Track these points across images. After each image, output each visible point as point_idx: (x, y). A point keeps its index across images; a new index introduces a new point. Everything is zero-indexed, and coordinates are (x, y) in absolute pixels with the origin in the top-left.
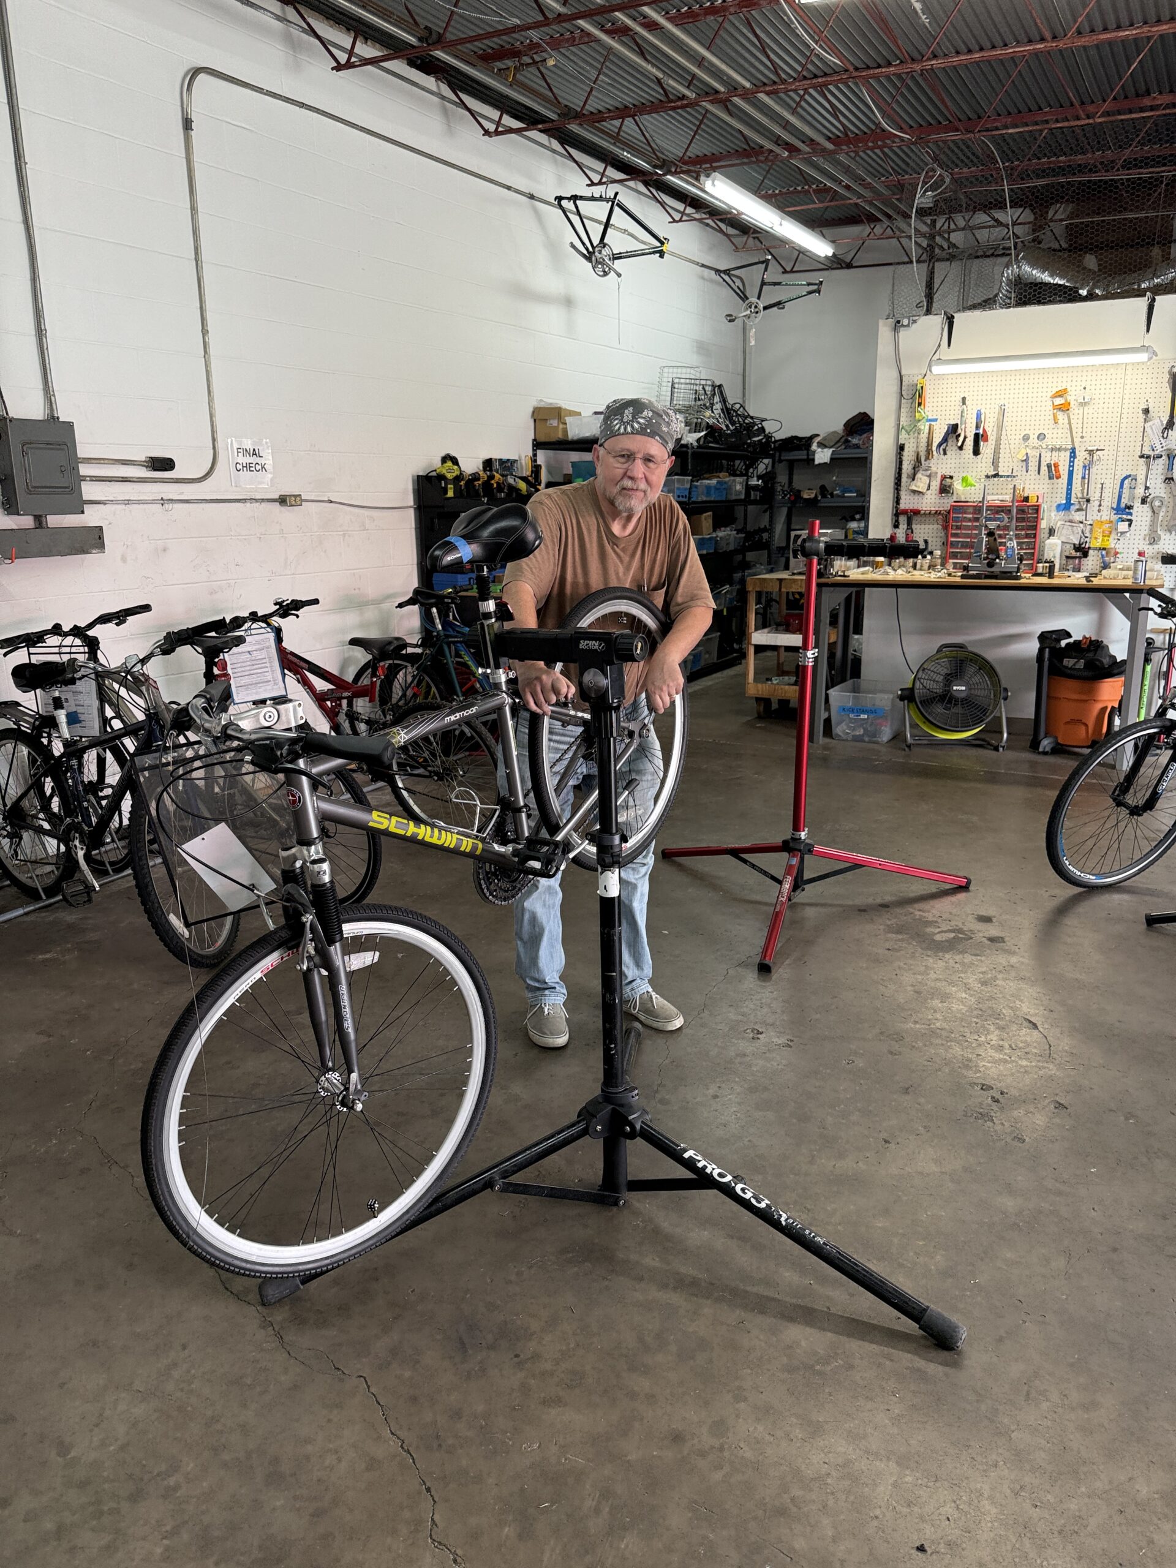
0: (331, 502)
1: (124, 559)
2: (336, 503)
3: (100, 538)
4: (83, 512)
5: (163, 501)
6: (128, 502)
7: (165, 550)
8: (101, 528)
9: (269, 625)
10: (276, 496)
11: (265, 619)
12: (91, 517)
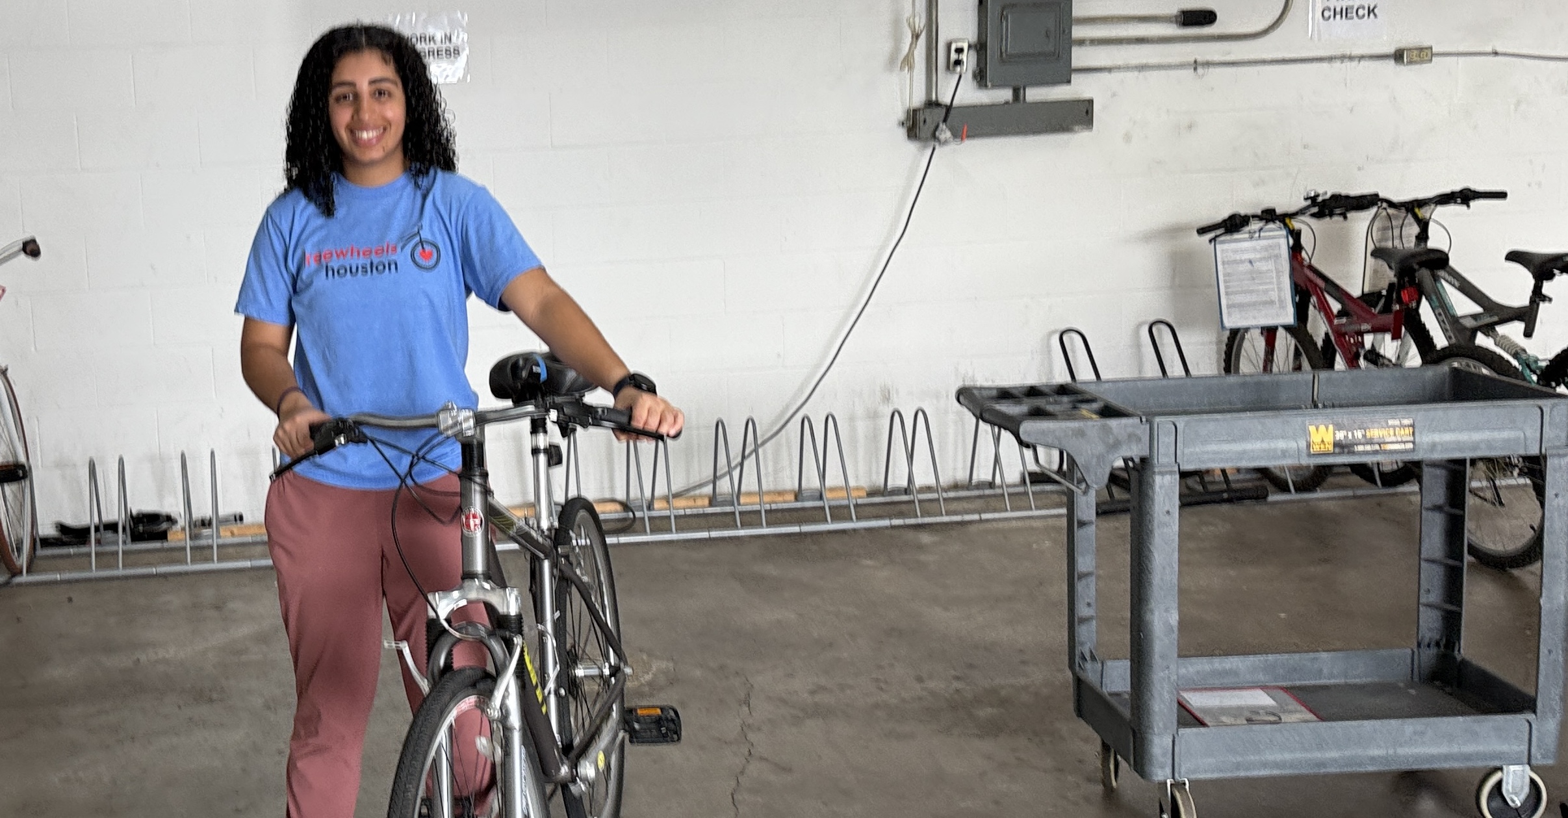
0: (1496, 53)
1: (1128, 138)
2: (1505, 54)
3: (1087, 112)
4: (1069, 82)
5: (1196, 65)
6: (1142, 68)
7: (1190, 127)
8: (1091, 102)
9: (1286, 225)
10: (1391, 50)
11: (1283, 219)
12: (1079, 88)
